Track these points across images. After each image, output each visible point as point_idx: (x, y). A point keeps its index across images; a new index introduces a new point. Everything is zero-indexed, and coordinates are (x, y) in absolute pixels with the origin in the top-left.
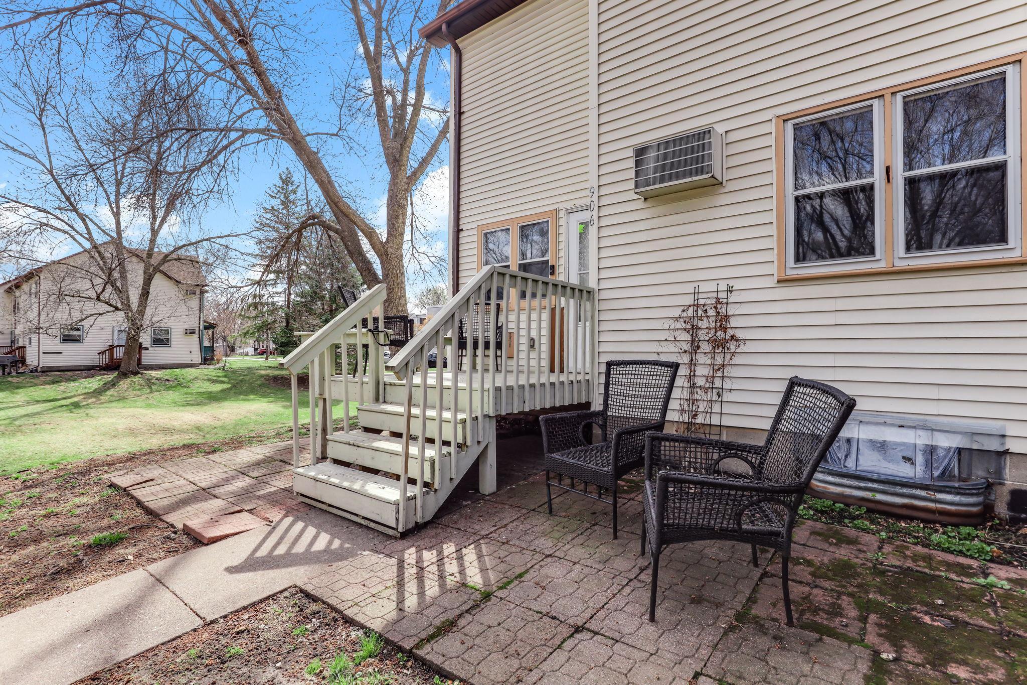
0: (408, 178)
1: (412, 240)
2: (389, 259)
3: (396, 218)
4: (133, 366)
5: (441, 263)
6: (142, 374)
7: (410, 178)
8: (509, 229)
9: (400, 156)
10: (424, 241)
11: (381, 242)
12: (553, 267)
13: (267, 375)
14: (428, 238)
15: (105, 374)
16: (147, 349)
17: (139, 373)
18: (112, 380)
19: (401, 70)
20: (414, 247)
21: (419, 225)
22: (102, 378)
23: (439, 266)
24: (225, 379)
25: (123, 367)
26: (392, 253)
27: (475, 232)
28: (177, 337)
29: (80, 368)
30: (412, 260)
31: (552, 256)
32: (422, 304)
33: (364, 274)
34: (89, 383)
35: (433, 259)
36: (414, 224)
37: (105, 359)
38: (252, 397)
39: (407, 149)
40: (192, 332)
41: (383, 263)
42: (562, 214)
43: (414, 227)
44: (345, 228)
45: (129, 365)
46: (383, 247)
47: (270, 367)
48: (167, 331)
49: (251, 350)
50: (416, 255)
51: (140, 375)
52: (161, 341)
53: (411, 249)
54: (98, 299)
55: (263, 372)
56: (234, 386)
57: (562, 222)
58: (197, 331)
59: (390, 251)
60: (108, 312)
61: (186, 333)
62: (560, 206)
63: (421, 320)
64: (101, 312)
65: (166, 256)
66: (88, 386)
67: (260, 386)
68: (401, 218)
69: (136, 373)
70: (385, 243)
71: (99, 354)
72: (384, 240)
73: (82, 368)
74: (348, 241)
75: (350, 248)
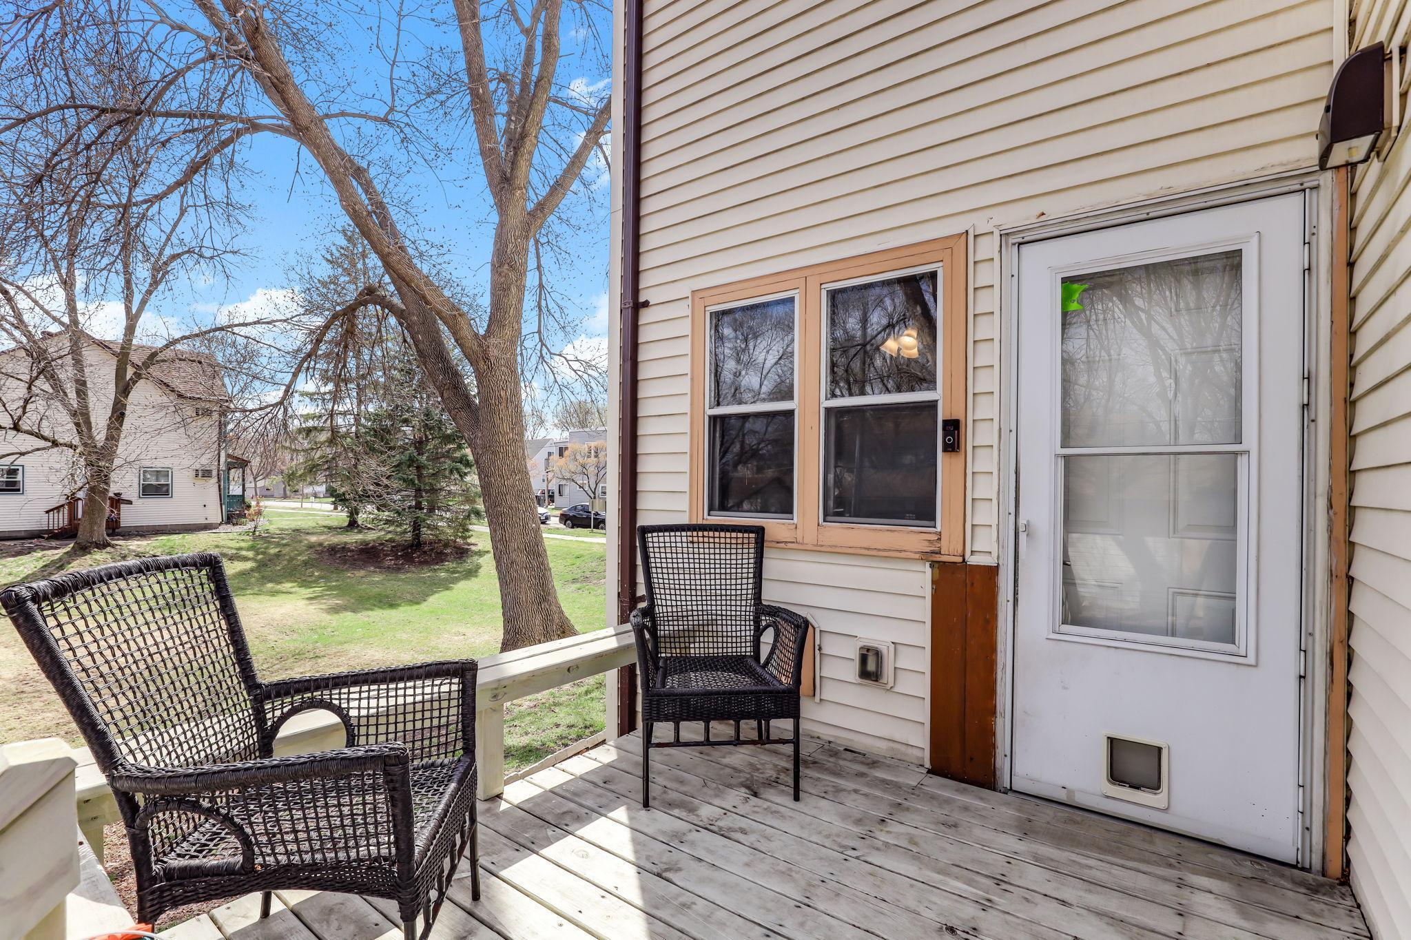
0: (529, 214)
1: (539, 332)
2: (491, 368)
3: (504, 290)
4: (101, 531)
5: (590, 372)
6: (113, 546)
7: (532, 214)
8: (792, 300)
9: (512, 169)
10: (561, 334)
11: (476, 335)
12: (953, 426)
13: (321, 544)
14: (568, 329)
15: (51, 548)
16: (130, 502)
17: (110, 545)
18: (60, 559)
19: (522, 31)
20: (543, 344)
21: (551, 305)
22: (44, 556)
23: (585, 376)
24: (250, 554)
25: (82, 535)
26: (497, 358)
27: (683, 309)
28: (182, 483)
29: (19, 535)
30: (540, 367)
31: (950, 389)
32: (564, 425)
33: (445, 395)
34: (18, 566)
35: (576, 365)
36: (543, 303)
37: (61, 520)
38: (287, 586)
39: (526, 156)
40: (207, 474)
41: (480, 377)
42: (987, 248)
43: (544, 310)
44: (413, 307)
45: (92, 532)
46: (480, 345)
47: (330, 528)
48: (165, 473)
49: (322, 489)
50: (547, 357)
51: (109, 549)
52: (156, 489)
53: (539, 347)
54: (16, 427)
55: (313, 539)
56: (262, 565)
57: (986, 275)
58: (215, 473)
59: (493, 352)
60: (38, 449)
61: (197, 475)
62: (980, 223)
63: (561, 449)
64: (23, 450)
65: (154, 355)
66: (14, 570)
67: (305, 563)
68: (514, 290)
69: (102, 546)
70: (485, 337)
71: (47, 512)
72: (482, 332)
73: (23, 534)
74: (418, 333)
75: (421, 346)
